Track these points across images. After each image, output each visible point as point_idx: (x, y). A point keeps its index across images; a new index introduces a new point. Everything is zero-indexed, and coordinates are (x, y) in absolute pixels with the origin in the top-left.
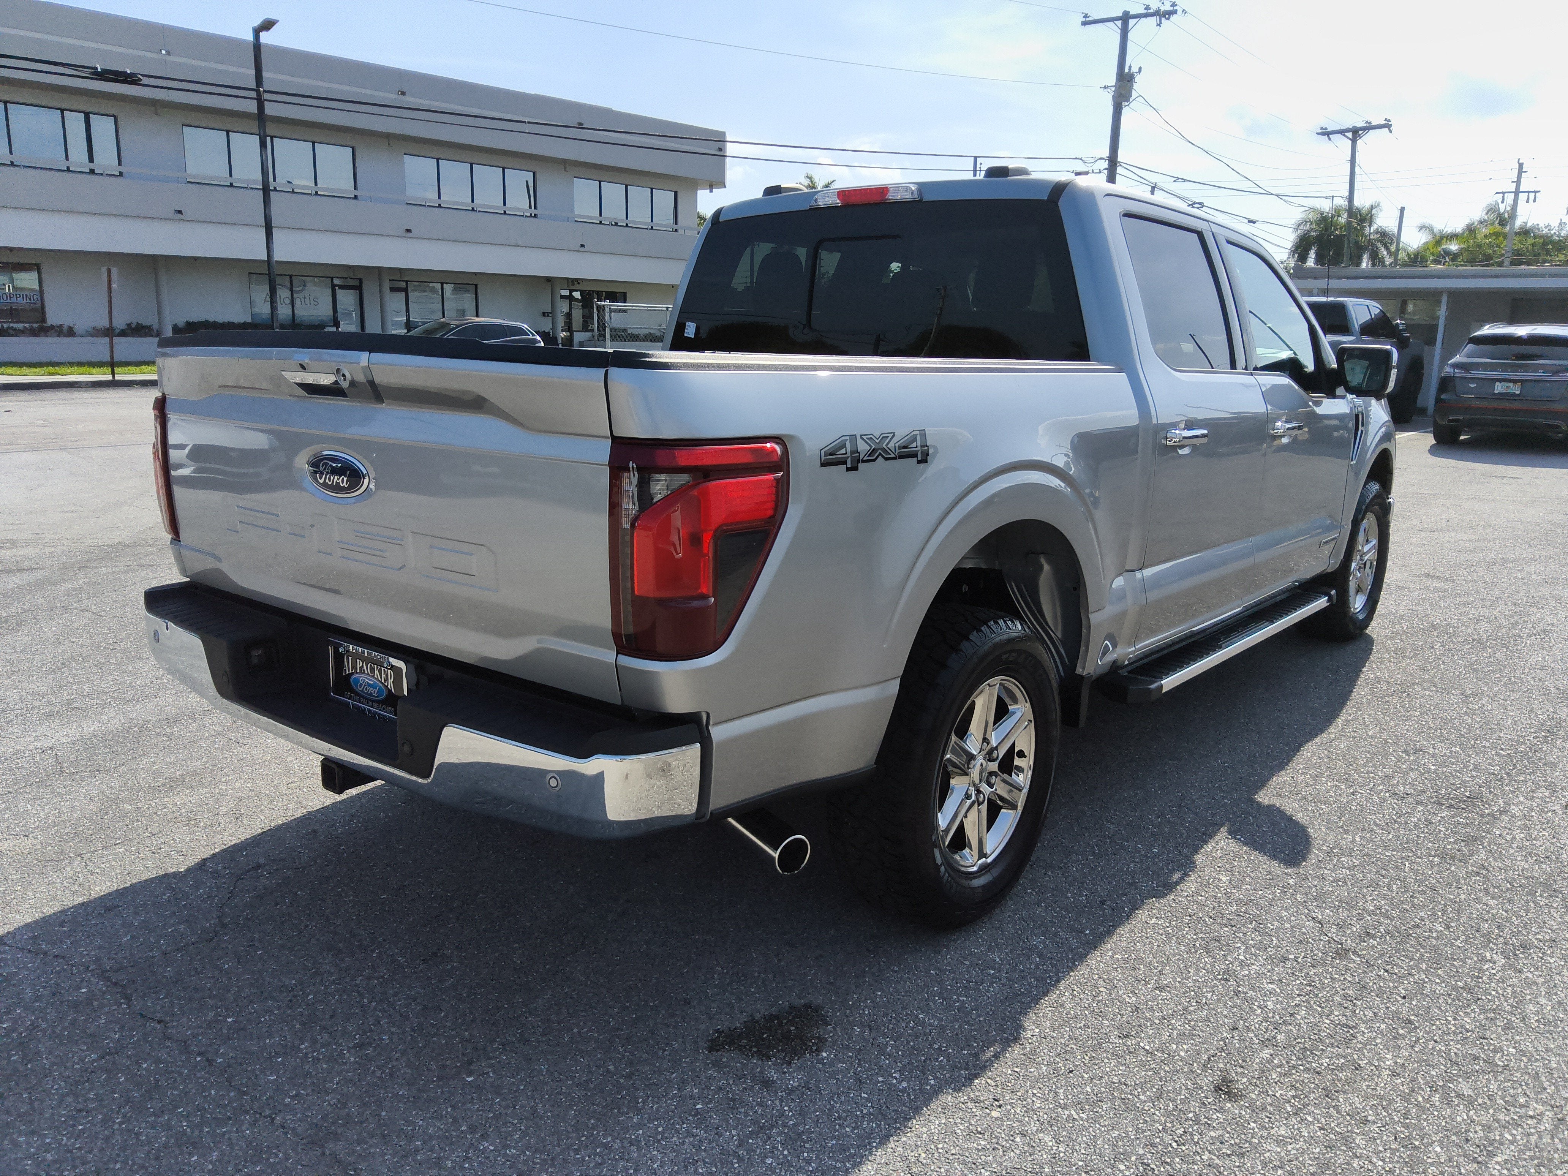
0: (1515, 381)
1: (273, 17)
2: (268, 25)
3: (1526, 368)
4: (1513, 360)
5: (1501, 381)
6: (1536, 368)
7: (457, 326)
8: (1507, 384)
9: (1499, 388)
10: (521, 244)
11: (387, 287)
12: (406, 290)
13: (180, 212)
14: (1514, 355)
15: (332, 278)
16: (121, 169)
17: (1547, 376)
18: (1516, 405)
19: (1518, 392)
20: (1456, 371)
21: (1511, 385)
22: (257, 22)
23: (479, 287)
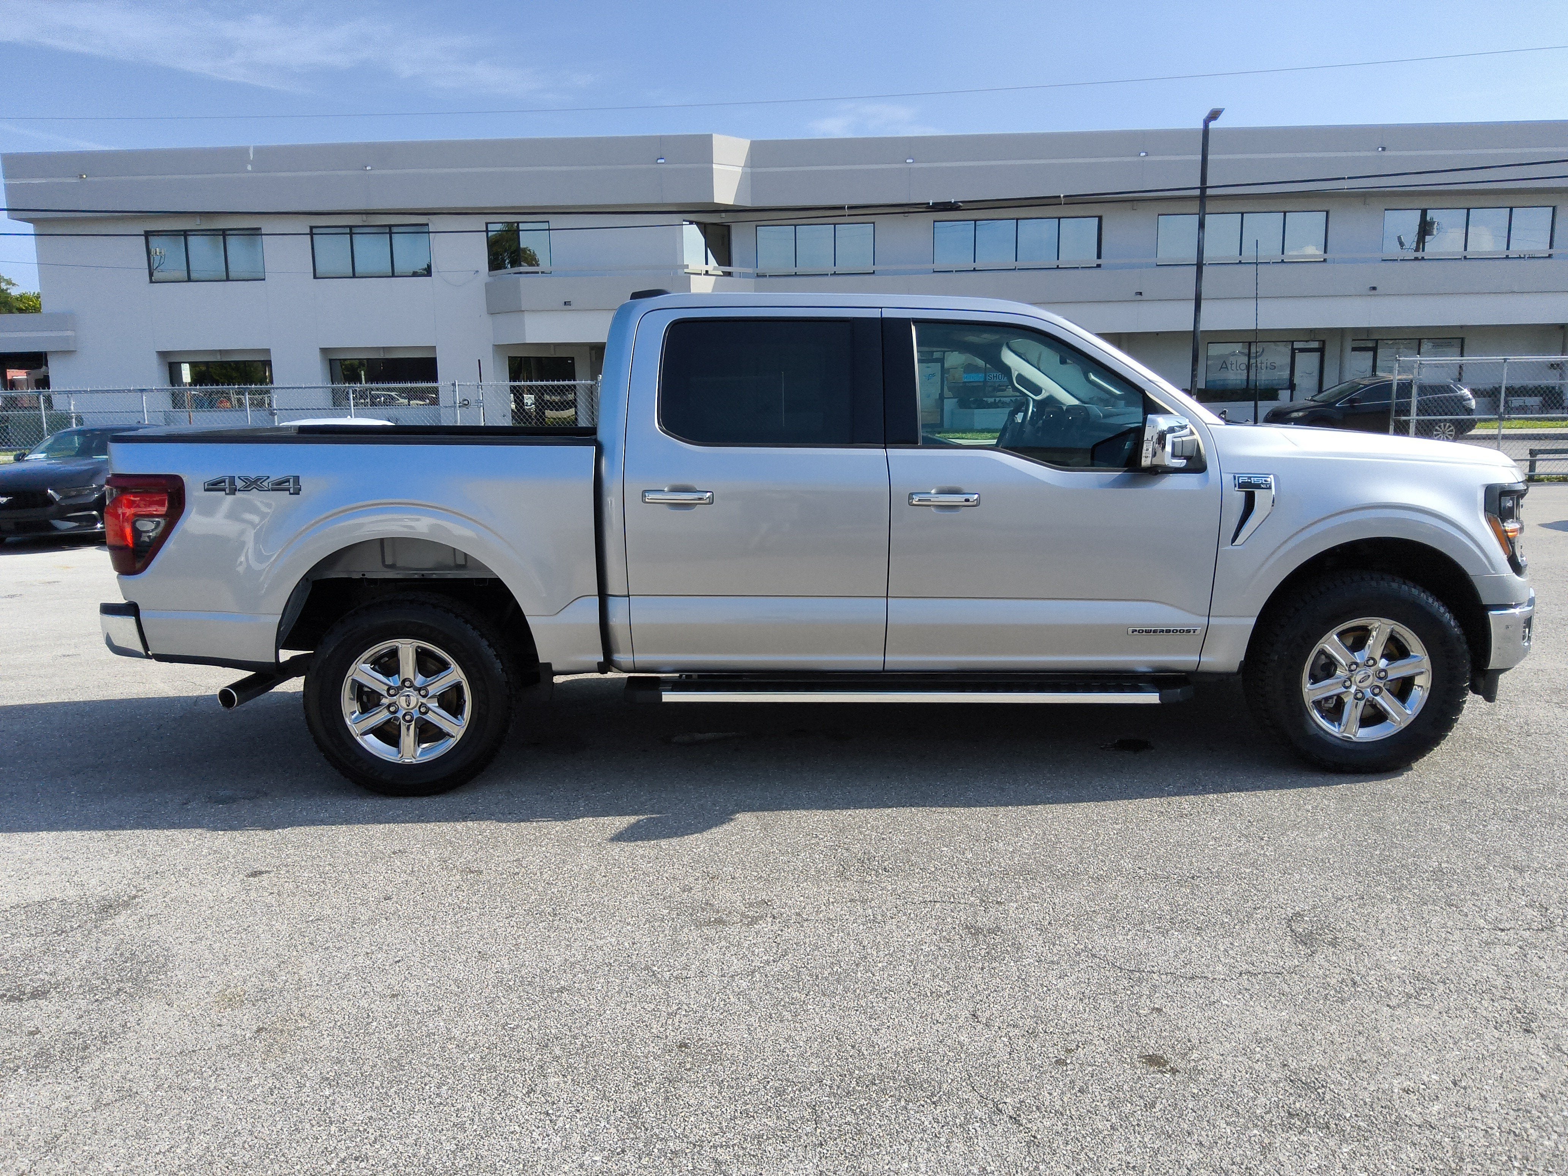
1: (1218, 106)
2: (1214, 115)
7: (1366, 386)
10: (1516, 289)
11: (1349, 345)
12: (1374, 350)
13: (1141, 294)
15: (1293, 342)
16: (1099, 262)
22: (1205, 114)
23: (1466, 341)
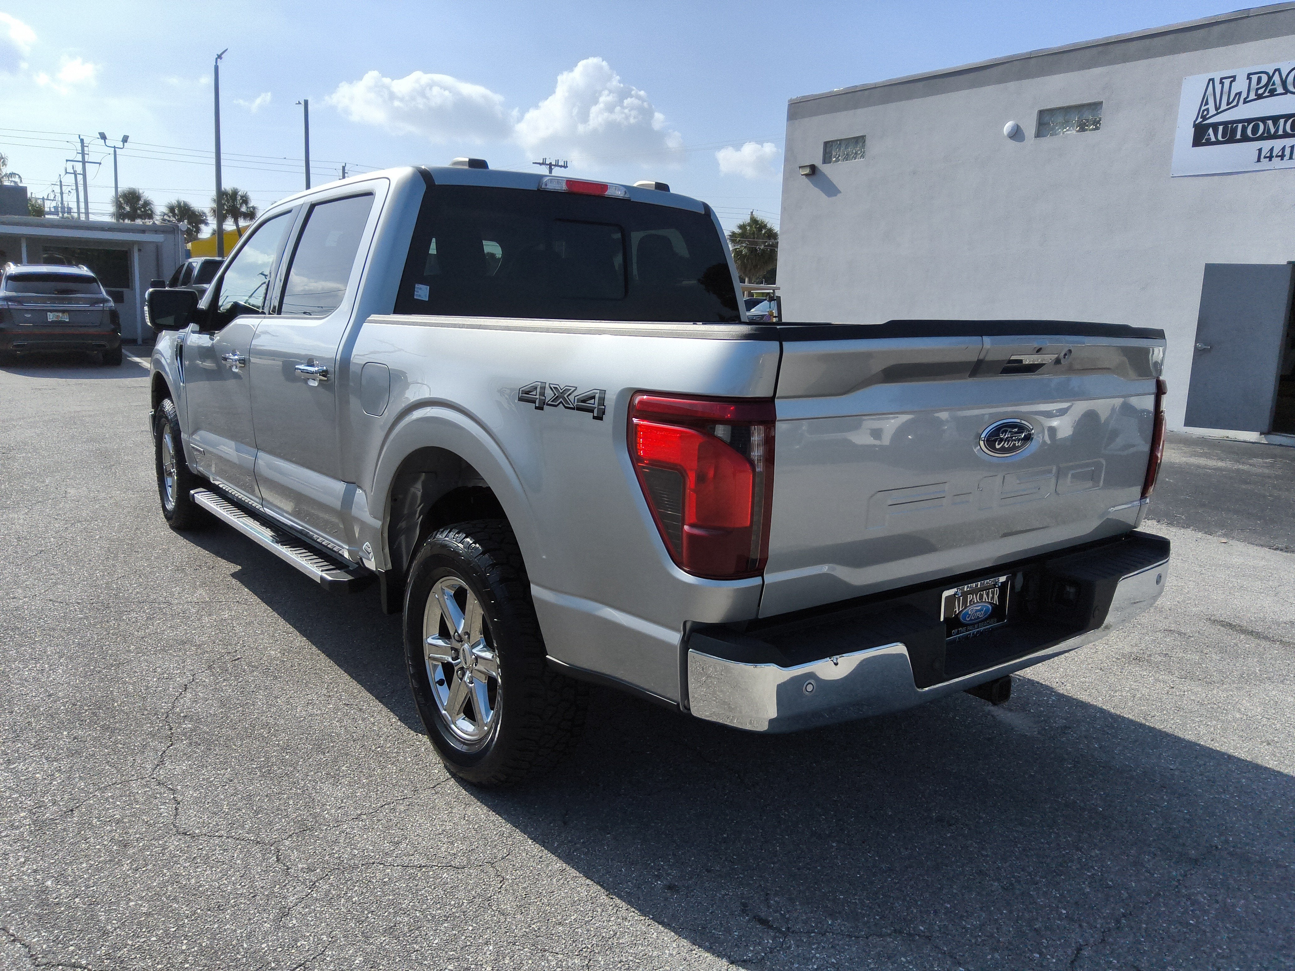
0: (63, 311)
3: (70, 301)
4: (56, 294)
5: (51, 311)
6: (77, 301)
8: (56, 314)
9: (51, 317)
14: (56, 290)
17: (85, 306)
18: (68, 331)
19: (67, 320)
20: (10, 303)
21: (60, 314)
